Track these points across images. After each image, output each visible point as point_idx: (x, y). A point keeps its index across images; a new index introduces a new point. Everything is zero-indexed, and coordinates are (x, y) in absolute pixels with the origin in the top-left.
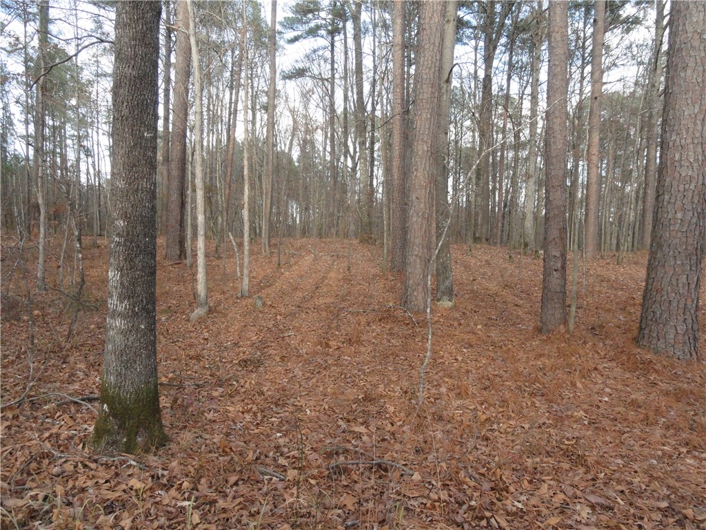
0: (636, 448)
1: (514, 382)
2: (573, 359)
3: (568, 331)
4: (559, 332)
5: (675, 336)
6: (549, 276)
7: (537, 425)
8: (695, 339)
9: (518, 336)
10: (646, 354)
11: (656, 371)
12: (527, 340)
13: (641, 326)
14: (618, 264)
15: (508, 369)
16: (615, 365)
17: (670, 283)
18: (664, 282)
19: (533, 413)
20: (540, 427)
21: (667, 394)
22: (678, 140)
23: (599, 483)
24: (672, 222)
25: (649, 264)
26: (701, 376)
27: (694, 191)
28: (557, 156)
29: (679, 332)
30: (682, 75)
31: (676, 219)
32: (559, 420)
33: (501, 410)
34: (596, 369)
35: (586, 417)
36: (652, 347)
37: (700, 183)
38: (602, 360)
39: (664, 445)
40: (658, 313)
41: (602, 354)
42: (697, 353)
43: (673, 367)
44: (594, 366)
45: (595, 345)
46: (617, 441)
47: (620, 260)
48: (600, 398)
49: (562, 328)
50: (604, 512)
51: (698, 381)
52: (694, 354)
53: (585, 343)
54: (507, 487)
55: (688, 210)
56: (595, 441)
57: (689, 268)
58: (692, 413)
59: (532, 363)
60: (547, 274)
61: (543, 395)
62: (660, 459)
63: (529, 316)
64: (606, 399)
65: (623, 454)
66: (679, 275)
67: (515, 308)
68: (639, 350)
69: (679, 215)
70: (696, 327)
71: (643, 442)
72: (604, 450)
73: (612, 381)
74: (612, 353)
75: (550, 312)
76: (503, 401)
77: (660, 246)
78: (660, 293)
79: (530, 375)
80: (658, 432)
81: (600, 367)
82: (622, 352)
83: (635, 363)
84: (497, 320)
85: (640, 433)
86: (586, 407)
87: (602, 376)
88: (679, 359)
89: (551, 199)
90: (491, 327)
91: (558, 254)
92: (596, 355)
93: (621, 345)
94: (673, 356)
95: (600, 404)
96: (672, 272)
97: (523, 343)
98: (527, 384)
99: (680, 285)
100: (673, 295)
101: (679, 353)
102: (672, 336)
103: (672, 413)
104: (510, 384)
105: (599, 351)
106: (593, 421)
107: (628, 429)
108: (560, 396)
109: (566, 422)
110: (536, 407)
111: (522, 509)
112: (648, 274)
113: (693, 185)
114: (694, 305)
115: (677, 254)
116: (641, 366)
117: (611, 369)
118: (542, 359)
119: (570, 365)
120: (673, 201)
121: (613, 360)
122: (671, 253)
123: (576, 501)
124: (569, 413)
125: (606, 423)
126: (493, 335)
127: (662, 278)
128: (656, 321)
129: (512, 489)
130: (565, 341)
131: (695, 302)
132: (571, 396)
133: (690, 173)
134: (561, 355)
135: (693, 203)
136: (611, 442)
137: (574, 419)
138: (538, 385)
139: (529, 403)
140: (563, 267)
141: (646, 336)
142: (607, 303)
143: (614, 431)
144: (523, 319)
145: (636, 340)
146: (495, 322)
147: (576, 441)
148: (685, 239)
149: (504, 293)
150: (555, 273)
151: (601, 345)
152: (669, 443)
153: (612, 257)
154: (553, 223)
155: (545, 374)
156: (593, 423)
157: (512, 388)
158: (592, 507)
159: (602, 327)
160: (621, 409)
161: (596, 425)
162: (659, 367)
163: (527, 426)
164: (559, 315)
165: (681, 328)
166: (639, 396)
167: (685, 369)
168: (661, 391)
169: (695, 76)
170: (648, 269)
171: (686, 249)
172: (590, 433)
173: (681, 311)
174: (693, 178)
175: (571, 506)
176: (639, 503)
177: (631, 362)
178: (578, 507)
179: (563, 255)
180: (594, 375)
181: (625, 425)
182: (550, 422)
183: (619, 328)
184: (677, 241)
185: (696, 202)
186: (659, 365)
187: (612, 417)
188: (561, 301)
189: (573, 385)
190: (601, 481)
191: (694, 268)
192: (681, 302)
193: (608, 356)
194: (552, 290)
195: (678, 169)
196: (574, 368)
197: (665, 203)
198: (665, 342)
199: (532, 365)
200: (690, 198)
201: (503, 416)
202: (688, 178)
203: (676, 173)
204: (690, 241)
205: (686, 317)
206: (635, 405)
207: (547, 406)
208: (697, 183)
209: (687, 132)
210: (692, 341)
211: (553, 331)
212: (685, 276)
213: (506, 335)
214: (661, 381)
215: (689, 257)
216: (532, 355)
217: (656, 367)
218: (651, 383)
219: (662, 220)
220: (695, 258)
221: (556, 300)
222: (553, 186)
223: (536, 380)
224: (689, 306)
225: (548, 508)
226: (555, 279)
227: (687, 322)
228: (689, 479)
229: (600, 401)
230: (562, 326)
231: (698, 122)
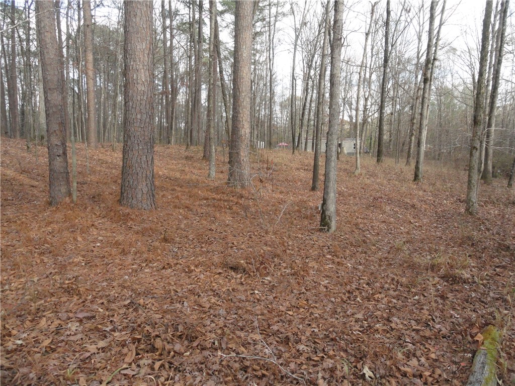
0: (116, 272)
1: (26, 248)
2: (77, 221)
3: (72, 202)
4: (66, 203)
5: (142, 195)
6: (53, 161)
7: (45, 276)
8: (153, 196)
9: (32, 211)
10: (126, 210)
11: (132, 219)
12: (40, 212)
13: (122, 191)
14: (113, 151)
15: (21, 238)
16: (106, 220)
17: (137, 162)
18: (133, 161)
19: (42, 268)
20: (47, 277)
21: (137, 233)
22: (135, 65)
23: (88, 304)
24: (135, 121)
25: (124, 149)
26: (157, 218)
27: (146, 101)
28: (51, 64)
29: (144, 192)
30: (134, 20)
31: (137, 119)
32: (62, 268)
33: (12, 272)
34: (93, 225)
35: (83, 260)
36: (129, 204)
37: (149, 96)
38: (97, 218)
39: (133, 265)
40: (131, 182)
41: (98, 214)
42: (155, 204)
43: (142, 215)
44: (91, 223)
45: (93, 208)
46: (104, 271)
47: (114, 148)
48: (94, 245)
49: (67, 200)
50: (89, 321)
51: (155, 221)
52: (153, 205)
53: (86, 208)
54: (10, 332)
55: (144, 113)
56: (89, 275)
57: (147, 151)
58: (151, 241)
59: (43, 230)
60: (51, 160)
61: (50, 252)
62: (130, 274)
63: (44, 194)
64: (99, 244)
65: (107, 278)
66: (141, 156)
67: (31, 188)
68: (121, 208)
69: (139, 116)
70: (153, 189)
71: (121, 267)
72: (95, 280)
73: (104, 232)
74: (104, 213)
75: (57, 189)
76: (14, 265)
77: (129, 137)
78: (132, 168)
79: (40, 239)
80: (130, 258)
81: (96, 223)
82: (111, 211)
83: (119, 216)
84: (13, 200)
85: (119, 262)
86: (83, 253)
87: (97, 229)
88: (145, 209)
89: (49, 99)
90: (7, 207)
91: (59, 143)
92: (93, 216)
93: (110, 206)
94: (141, 208)
95: (93, 249)
96: (137, 155)
97: (36, 216)
98: (37, 247)
99: (143, 163)
100: (139, 169)
101: (145, 206)
102: (140, 196)
103: (139, 244)
104: (22, 250)
105: (96, 213)
106: (89, 262)
107: (112, 261)
108: (64, 250)
109: (68, 268)
110: (44, 263)
111: (22, 344)
112: (124, 156)
113: (145, 96)
114: (151, 175)
115: (139, 142)
116: (123, 218)
117: (103, 223)
118: (52, 225)
119: (73, 226)
120: (134, 106)
121: (105, 217)
122: (136, 141)
123: (69, 321)
124: (71, 260)
125: (97, 261)
126: (8, 212)
127: (132, 158)
128: (130, 187)
129: (14, 332)
130: (71, 209)
131: (152, 173)
132: (73, 248)
133: (143, 89)
134: (67, 220)
135: (146, 109)
136: (100, 273)
137: (74, 264)
138: (46, 245)
139: (39, 261)
140: (65, 153)
141: (125, 197)
142: (104, 178)
143: (103, 264)
144: (37, 197)
145: (119, 201)
146: (11, 202)
147: (76, 279)
148: (143, 132)
149: (21, 177)
150: (58, 158)
151: (98, 207)
152: (136, 263)
153: (110, 146)
154: (52, 119)
155: (54, 236)
156: (88, 263)
157: (24, 253)
158: (81, 321)
159: (99, 195)
160: (108, 249)
161: (90, 264)
162: (133, 216)
163: (36, 279)
164: (64, 190)
165: (145, 190)
166: (120, 238)
167: (148, 215)
168: (134, 231)
169: (141, 23)
170: (123, 153)
171: (144, 139)
172: (86, 270)
173: (144, 179)
174: (145, 92)
175: (64, 327)
176: (113, 306)
177: (116, 217)
178: (70, 325)
179: (63, 144)
180: (91, 230)
181: (110, 259)
182: (56, 270)
183: (112, 194)
184: (139, 133)
185: (148, 108)
186: (133, 215)
187: (101, 255)
188: (65, 179)
189: (75, 239)
190: (89, 301)
191: (149, 151)
192: (144, 173)
193: (101, 215)
194: (57, 171)
195: (136, 85)
196: (76, 228)
197: (130, 108)
198: (137, 200)
199: (43, 232)
200: (144, 105)
201: (14, 277)
202: (142, 92)
203: (135, 88)
204: (146, 134)
205: (147, 182)
206: (117, 244)
207: (53, 260)
208: (148, 95)
209: (140, 61)
210: (151, 197)
211: (61, 203)
212: (145, 157)
213: (21, 211)
214: (135, 225)
215: (146, 144)
216: (43, 224)
217: (132, 217)
218: (129, 228)
219: (129, 119)
220: (149, 144)
221: (61, 179)
222: (49, 89)
223: (46, 242)
224: (149, 176)
225: (45, 334)
226: (58, 163)
227: (148, 185)
228: (146, 281)
229: (94, 247)
230: (67, 198)
231: (145, 55)
